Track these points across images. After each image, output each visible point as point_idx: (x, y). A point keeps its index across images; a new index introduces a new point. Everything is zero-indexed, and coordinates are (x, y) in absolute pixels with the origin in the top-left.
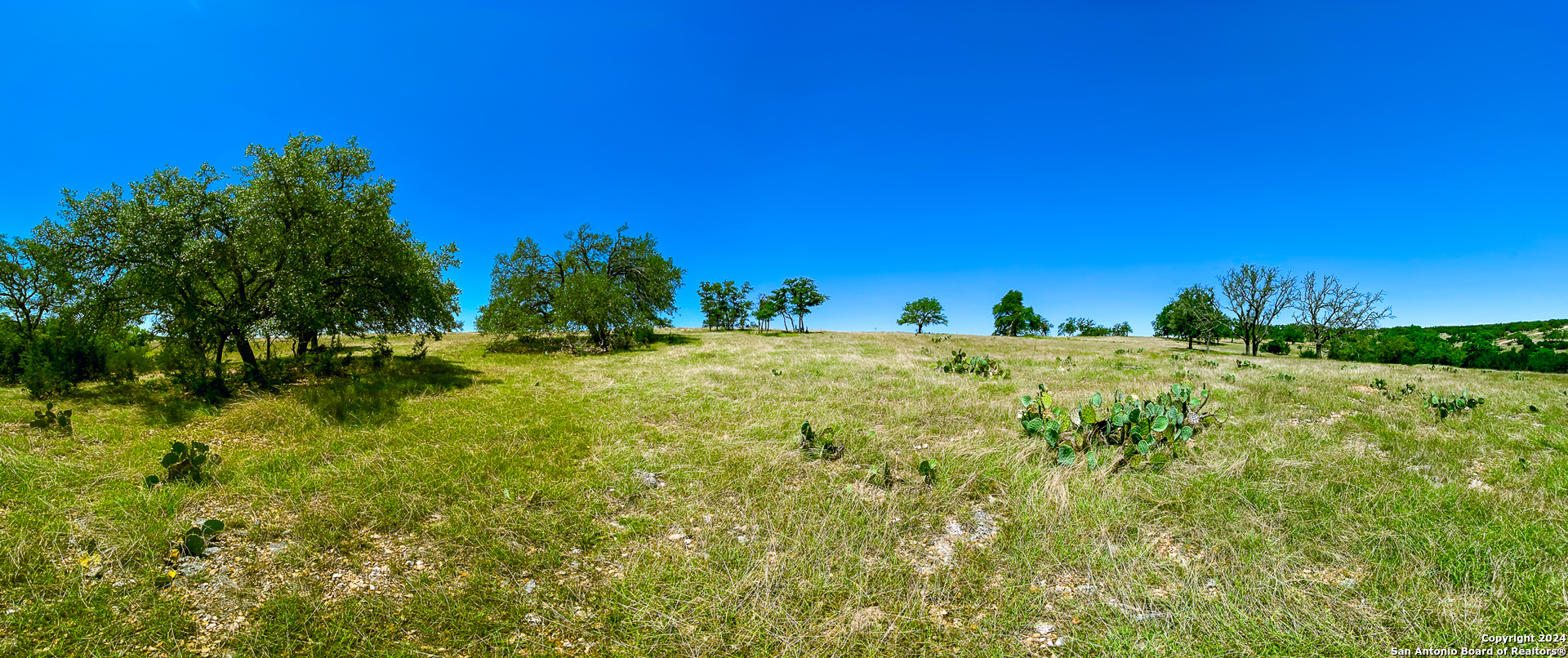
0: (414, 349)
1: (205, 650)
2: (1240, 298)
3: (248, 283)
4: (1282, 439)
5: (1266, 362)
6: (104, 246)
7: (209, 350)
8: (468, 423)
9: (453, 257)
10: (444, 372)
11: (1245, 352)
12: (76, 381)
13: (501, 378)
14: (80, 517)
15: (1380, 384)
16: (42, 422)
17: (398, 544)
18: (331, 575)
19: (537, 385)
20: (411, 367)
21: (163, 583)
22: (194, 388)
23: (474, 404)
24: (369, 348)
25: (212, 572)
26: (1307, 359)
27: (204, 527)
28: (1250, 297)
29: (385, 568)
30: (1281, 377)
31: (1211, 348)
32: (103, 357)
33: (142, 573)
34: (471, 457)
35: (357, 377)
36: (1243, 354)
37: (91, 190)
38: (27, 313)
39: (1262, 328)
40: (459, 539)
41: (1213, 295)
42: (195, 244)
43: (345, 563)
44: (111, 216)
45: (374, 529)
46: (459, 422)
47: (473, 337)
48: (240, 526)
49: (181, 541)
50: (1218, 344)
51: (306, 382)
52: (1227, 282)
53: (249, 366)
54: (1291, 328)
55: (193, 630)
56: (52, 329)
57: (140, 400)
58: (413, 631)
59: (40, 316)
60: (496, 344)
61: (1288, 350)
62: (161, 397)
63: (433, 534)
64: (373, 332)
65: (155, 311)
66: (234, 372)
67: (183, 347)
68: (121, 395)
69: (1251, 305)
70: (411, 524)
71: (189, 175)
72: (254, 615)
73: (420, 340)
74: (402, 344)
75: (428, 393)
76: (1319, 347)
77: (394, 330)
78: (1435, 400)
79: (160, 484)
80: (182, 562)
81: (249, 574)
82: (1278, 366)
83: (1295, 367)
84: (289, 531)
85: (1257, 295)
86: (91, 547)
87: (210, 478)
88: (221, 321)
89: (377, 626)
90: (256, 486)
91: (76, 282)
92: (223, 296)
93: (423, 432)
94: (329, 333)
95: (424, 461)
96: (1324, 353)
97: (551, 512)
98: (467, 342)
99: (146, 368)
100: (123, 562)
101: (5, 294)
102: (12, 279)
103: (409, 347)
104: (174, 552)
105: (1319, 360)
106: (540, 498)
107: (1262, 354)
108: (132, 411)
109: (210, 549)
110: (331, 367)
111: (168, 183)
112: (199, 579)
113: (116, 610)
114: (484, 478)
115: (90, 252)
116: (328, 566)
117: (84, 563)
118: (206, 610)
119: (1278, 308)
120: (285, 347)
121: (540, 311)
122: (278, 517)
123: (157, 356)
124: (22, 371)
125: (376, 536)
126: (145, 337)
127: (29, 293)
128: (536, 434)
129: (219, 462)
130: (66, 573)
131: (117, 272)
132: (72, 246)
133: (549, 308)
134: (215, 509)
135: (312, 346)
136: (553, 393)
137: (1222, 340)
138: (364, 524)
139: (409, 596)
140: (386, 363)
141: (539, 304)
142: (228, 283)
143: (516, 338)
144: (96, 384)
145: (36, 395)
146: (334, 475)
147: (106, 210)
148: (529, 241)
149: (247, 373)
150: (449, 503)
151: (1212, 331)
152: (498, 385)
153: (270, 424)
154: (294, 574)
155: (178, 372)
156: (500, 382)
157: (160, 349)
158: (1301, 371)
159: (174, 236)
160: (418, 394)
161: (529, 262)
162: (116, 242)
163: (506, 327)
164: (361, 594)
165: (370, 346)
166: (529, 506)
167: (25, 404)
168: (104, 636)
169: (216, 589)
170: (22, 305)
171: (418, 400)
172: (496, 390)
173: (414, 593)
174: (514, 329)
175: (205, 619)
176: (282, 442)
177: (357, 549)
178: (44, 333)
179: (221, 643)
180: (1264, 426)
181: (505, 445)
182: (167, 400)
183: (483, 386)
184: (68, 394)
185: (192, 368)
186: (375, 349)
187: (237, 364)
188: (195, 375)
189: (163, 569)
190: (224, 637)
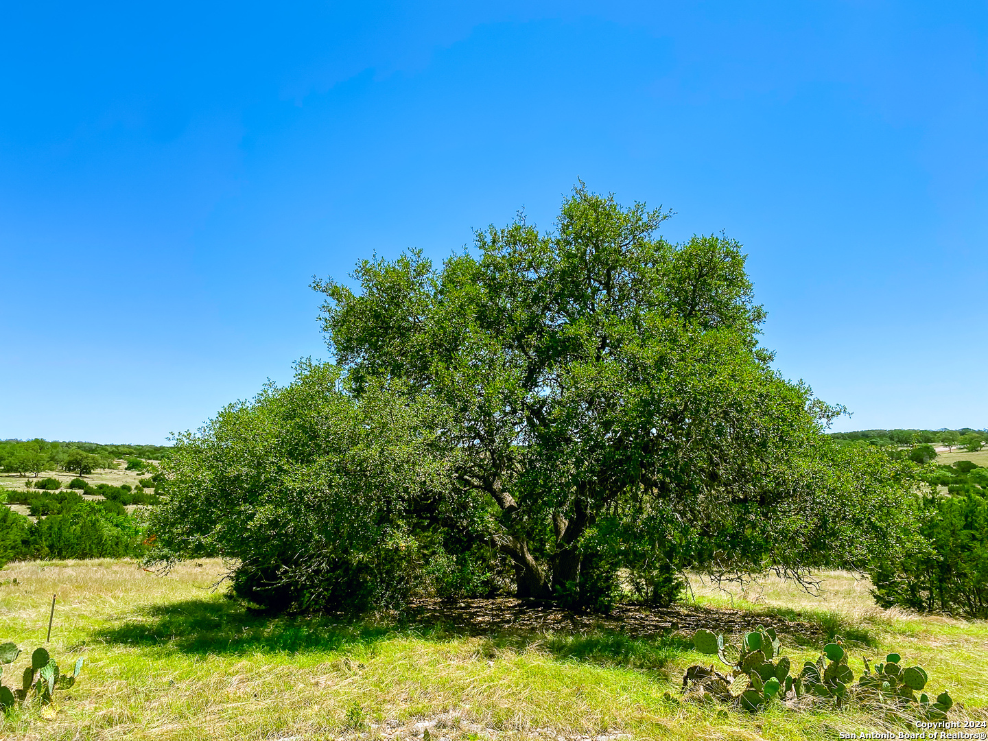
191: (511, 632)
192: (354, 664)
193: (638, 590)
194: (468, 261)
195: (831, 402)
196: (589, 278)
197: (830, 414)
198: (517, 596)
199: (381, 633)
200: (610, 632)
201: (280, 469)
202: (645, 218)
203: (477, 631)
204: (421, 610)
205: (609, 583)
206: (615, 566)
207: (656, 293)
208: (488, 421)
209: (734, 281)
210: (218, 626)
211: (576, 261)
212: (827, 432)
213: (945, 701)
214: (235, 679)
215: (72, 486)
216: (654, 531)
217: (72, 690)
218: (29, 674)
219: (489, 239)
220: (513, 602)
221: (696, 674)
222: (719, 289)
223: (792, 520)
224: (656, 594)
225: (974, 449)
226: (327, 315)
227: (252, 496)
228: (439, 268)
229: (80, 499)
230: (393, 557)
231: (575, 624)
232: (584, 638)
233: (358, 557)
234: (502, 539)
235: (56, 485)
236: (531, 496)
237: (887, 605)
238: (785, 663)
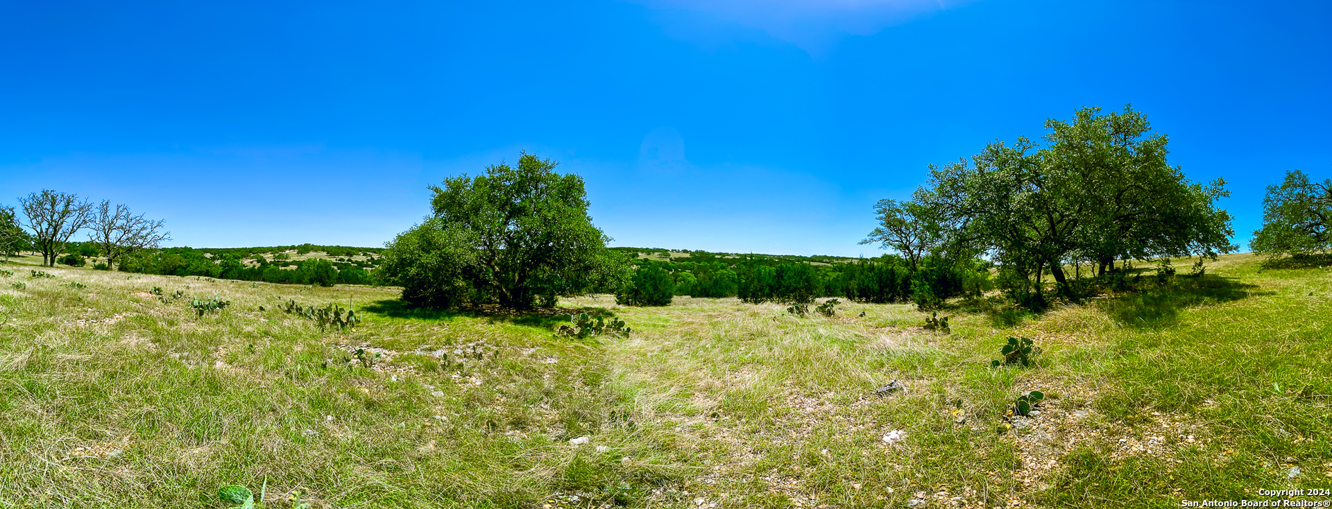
0: (1194, 268)
1: (1027, 480)
2: (40, 218)
3: (1058, 223)
4: (67, 337)
5: (61, 272)
6: (957, 202)
7: (1032, 272)
8: (1241, 328)
9: (1222, 189)
10: (1220, 287)
11: (43, 264)
12: (944, 299)
13: (1275, 290)
14: (952, 386)
15: (158, 291)
16: (931, 326)
17: (1174, 421)
18: (1118, 440)
19: (1311, 294)
20: (1192, 283)
21: (1001, 431)
22: (1021, 301)
23: (1249, 312)
24: (1155, 269)
25: (1034, 427)
26: (99, 271)
27: (1029, 396)
28: (49, 218)
29: (1161, 438)
30: (73, 285)
31: (10, 259)
32: (960, 280)
33: (990, 423)
34: (1243, 355)
35: (1145, 292)
36: (41, 266)
37: (946, 165)
38: (911, 252)
39: (58, 244)
40: (1228, 421)
41: (13, 214)
42: (1018, 198)
43: (1129, 432)
44: (961, 181)
45: (1154, 408)
46: (1233, 327)
47: (1248, 257)
48: (1055, 397)
49: (1014, 405)
50: (19, 256)
51: (1105, 296)
52: (28, 204)
53: (1061, 285)
54: (86, 244)
55: (1019, 465)
56: (927, 263)
57: (986, 309)
58: (1179, 489)
59: (919, 254)
60: (1270, 261)
61: (83, 263)
62: (999, 307)
63: (1205, 416)
64: (1158, 256)
65: (993, 247)
66: (1049, 289)
67: (1013, 272)
68: (974, 306)
69: (50, 225)
70: (1186, 406)
71: (1010, 146)
72: (1062, 460)
73: (1198, 261)
74: (1184, 265)
75: (1205, 304)
76: (110, 261)
77: (1176, 254)
78: (196, 303)
79: (1001, 366)
80: (1014, 419)
81: (1060, 431)
82: (72, 276)
83: (87, 277)
84: (1089, 403)
85: (56, 217)
86: (959, 404)
87: (1034, 363)
88: (1039, 251)
89: (1150, 480)
90: (1067, 370)
91: (941, 229)
92: (1039, 233)
93: (1201, 334)
94: (1122, 258)
95: (1200, 357)
96: (114, 266)
97: (1323, 405)
98: (1244, 261)
99: (988, 289)
100: (977, 415)
101: (897, 241)
102: (901, 230)
103: (1190, 267)
104: (1010, 412)
105: (110, 272)
106: (1311, 392)
107: (59, 265)
108: (981, 317)
109: (1033, 412)
110: (1123, 283)
111: (997, 152)
112: (1025, 432)
113: (972, 444)
114: (1255, 373)
115: (949, 207)
116: (1116, 433)
117: (954, 414)
118: (1029, 453)
119: (75, 228)
120: (1090, 270)
121: (1313, 231)
122: (1082, 392)
123: (995, 279)
124: (912, 292)
125: (1156, 413)
126: (988, 265)
127: (912, 239)
128: (1308, 337)
129: (1041, 352)
130: (945, 418)
131: (968, 220)
132: (936, 204)
133: (1322, 229)
134: (1038, 385)
135: (1110, 269)
136: (1326, 301)
137: (22, 253)
138: (1147, 404)
139: (1179, 461)
140: (1170, 280)
141: (1311, 225)
142: (1043, 223)
143: (1290, 256)
144: (957, 300)
145: (921, 309)
146: (1125, 365)
147: (957, 177)
148: (1298, 172)
149: (1060, 290)
150: (1221, 391)
151: (12, 244)
152: (1272, 296)
153: (1077, 327)
154: (1092, 434)
155: (1010, 290)
156: (1273, 294)
157: (997, 274)
158: (92, 281)
159: (1003, 192)
160: (1198, 304)
161: (1299, 190)
162: (966, 199)
163: (1280, 247)
164: (1140, 455)
165: (1156, 267)
166: (1299, 399)
167: (918, 314)
168: (964, 459)
169: (1037, 439)
170: (908, 248)
171: (1197, 309)
172: (1270, 300)
173: (1183, 460)
174: (1288, 249)
175: (1028, 459)
176: (1087, 340)
177: (1140, 422)
178: (922, 266)
179: (1038, 478)
180: (51, 326)
181: (1277, 346)
182: (1004, 310)
183: (1257, 297)
184: (941, 307)
185: (1020, 287)
186: (1159, 270)
187: (1051, 283)
188: (1022, 291)
189: (1002, 422)
190: (1041, 473)
191: (498, 315)
192: (446, 324)
193: (542, 301)
194: (484, 178)
195: (609, 236)
196: (529, 185)
197: (608, 240)
198: (499, 303)
199: (454, 314)
200: (533, 316)
201: (419, 256)
202: (550, 164)
203: (486, 315)
204: (466, 307)
205: (532, 300)
206: (533, 294)
207: (554, 192)
208: (490, 240)
209: (580, 190)
210: (399, 309)
211: (524, 179)
212: (607, 247)
213: (629, 330)
214: (407, 326)
215: (348, 261)
216: (549, 281)
217: (359, 324)
218: (348, 318)
219: (491, 170)
220: (498, 306)
221: (564, 328)
222: (575, 194)
223: (594, 275)
224: (548, 303)
225: (648, 255)
226: (433, 198)
227: (410, 264)
228: (472, 180)
229: (350, 265)
230: (455, 289)
231: (520, 313)
232: (524, 317)
233: (446, 288)
234: (495, 283)
235: (344, 260)
236: (504, 268)
237: (619, 303)
238: (592, 322)
